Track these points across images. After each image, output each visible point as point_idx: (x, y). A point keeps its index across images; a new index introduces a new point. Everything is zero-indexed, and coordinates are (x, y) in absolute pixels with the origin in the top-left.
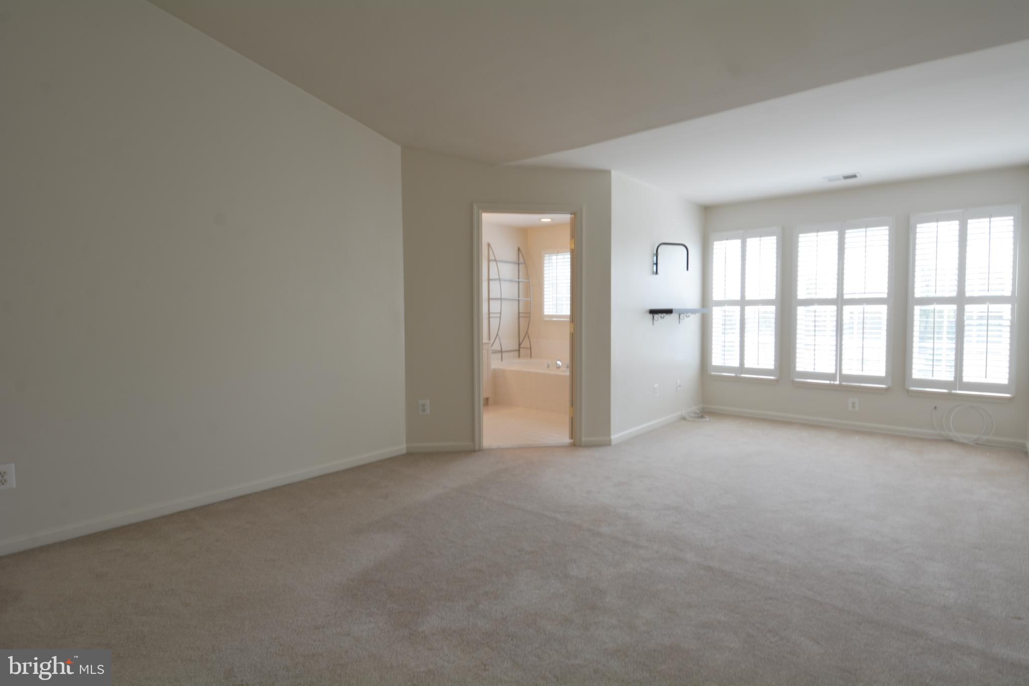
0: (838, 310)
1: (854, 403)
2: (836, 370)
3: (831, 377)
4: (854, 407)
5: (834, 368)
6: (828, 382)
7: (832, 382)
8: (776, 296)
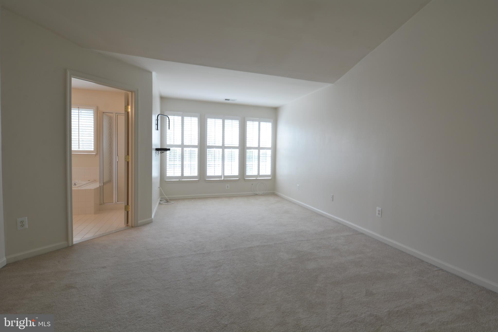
0: (222, 150)
1: (228, 186)
2: (222, 174)
3: (220, 177)
4: (228, 188)
5: (221, 173)
6: (219, 179)
7: (220, 179)
8: (198, 144)
